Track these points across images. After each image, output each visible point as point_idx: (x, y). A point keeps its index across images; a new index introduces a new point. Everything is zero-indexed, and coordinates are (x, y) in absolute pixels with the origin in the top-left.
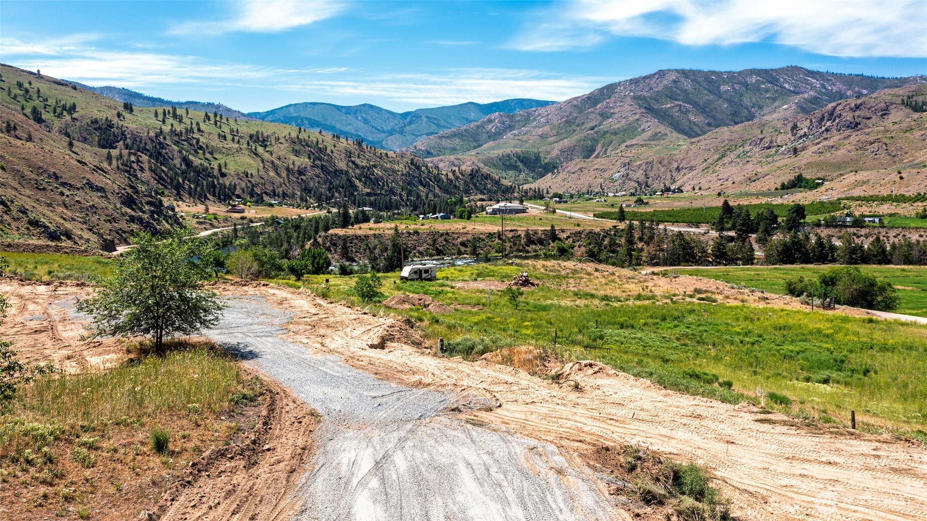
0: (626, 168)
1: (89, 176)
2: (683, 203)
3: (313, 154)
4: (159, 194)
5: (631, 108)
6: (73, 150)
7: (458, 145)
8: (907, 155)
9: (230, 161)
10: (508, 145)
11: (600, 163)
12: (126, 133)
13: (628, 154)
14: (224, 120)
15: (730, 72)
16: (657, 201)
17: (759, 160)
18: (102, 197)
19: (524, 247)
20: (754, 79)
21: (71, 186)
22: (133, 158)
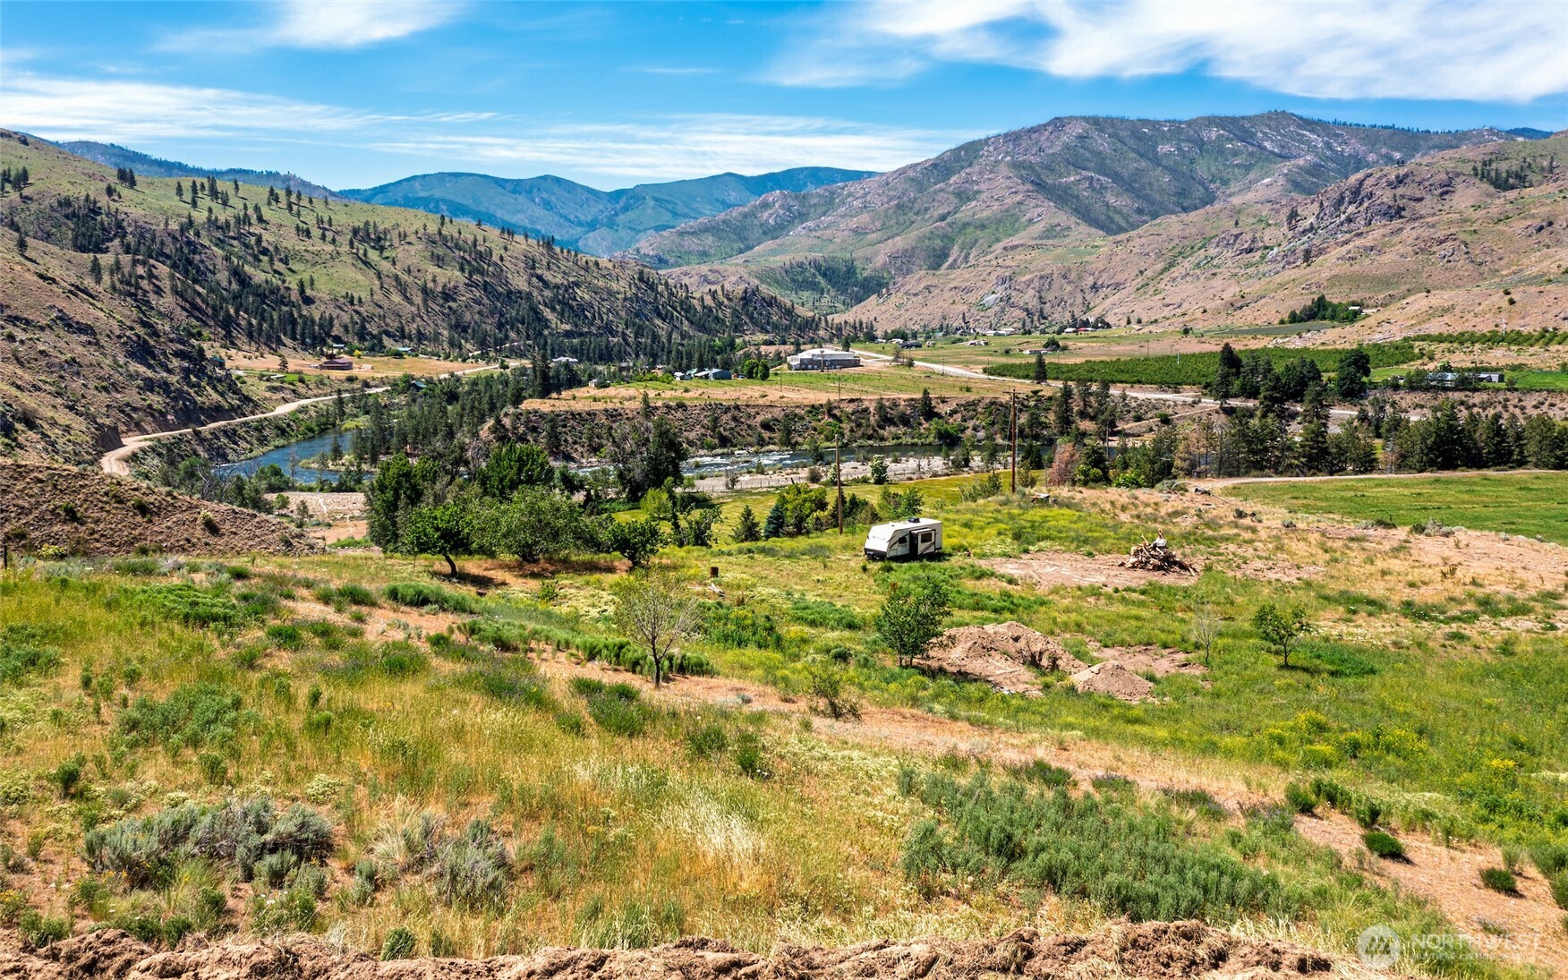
0: (1007, 285)
1: (61, 304)
2: (1128, 348)
3: (469, 262)
4: (193, 336)
5: (1008, 182)
6: (27, 254)
7: (711, 247)
8: (1502, 262)
9: (319, 274)
10: (799, 246)
11: (961, 276)
12: (125, 224)
13: (1008, 263)
14: (305, 202)
15: (1173, 121)
16: (1079, 344)
17: (1234, 271)
18: (90, 343)
19: (874, 430)
20: (1214, 133)
21: (28, 322)
22: (140, 270)
